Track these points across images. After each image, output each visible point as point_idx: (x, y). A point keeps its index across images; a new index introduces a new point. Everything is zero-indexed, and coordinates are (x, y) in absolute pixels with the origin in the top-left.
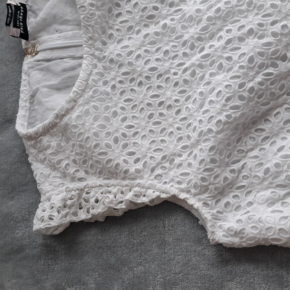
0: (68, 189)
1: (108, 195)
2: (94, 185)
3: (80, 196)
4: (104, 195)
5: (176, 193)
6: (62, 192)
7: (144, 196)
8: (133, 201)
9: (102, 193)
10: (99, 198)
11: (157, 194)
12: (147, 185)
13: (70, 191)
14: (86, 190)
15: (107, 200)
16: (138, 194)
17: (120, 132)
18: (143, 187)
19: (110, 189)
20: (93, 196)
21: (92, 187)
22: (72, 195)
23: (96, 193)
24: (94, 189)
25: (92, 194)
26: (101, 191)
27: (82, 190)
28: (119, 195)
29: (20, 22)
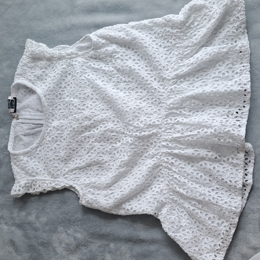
0: (28, 179)
1: (44, 184)
2: (39, 179)
3: (32, 183)
4: (43, 184)
5: (72, 185)
6: (25, 180)
7: (59, 185)
8: (54, 187)
9: (42, 183)
10: (41, 185)
11: (64, 184)
12: (61, 181)
13: (29, 180)
14: (36, 181)
15: (44, 186)
16: (57, 184)
17: (52, 158)
18: (59, 182)
19: (45, 181)
20: (38, 184)
21: (38, 180)
22: (29, 182)
23: (40, 182)
24: (39, 181)
25: (37, 183)
26: (42, 182)
27: (34, 180)
28: (49, 184)
29: (14, 105)
